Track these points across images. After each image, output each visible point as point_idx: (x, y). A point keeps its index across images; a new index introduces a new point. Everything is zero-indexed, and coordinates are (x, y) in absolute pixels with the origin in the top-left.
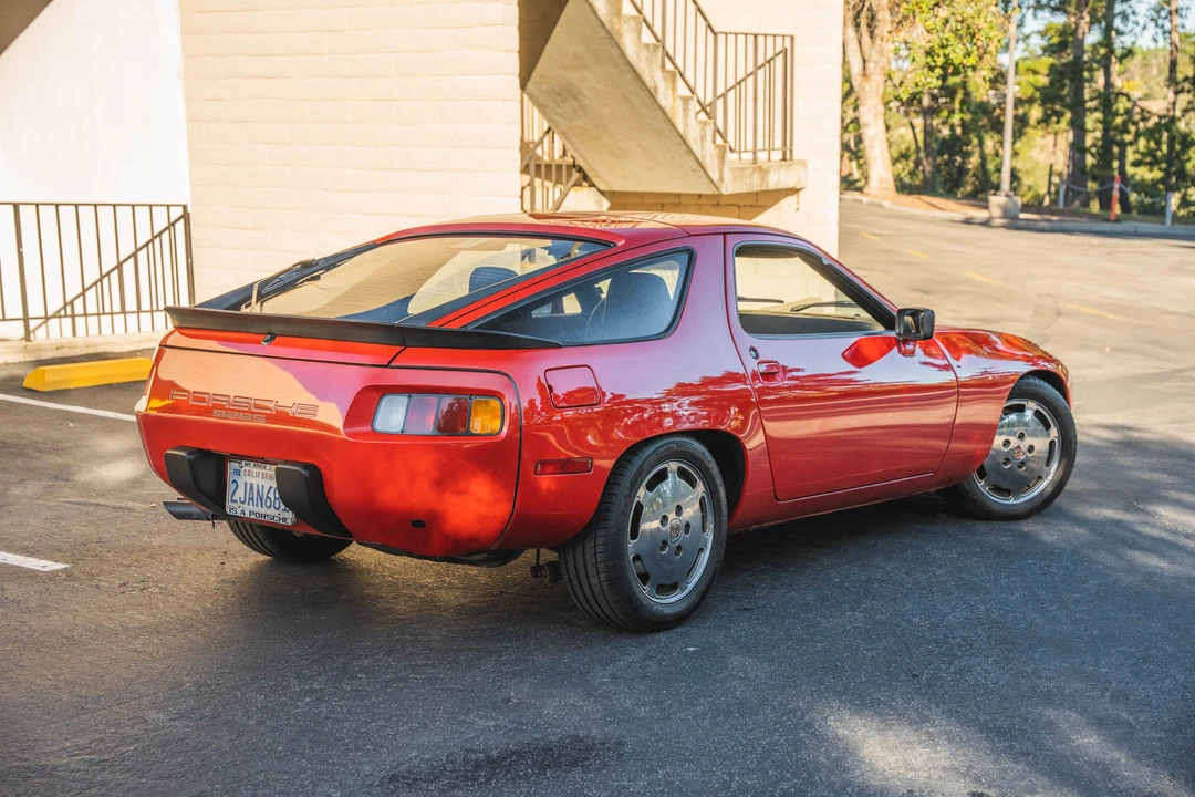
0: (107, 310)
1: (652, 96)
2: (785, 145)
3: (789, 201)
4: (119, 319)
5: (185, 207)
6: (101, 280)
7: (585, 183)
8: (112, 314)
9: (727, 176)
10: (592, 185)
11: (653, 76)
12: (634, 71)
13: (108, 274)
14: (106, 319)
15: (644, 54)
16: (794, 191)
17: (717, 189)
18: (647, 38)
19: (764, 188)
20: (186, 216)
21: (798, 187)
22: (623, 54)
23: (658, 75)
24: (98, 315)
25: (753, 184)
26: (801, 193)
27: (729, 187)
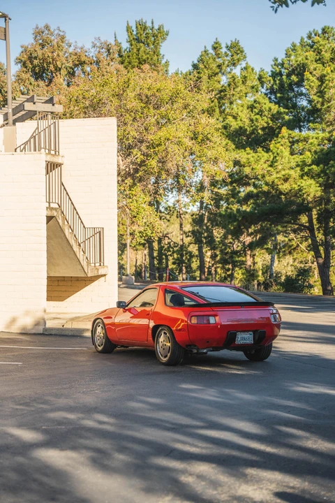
1: (72, 247)
2: (100, 261)
3: (103, 278)
9: (89, 271)
11: (72, 242)
12: (67, 240)
15: (70, 235)
17: (86, 275)
18: (70, 231)
21: (105, 274)
22: (65, 235)
23: (73, 241)
25: (95, 273)
26: (106, 276)
27: (90, 275)
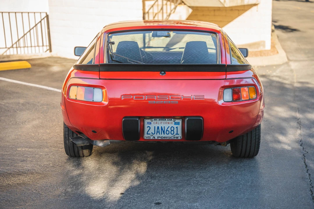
0: (26, 46)
3: (254, 8)
4: (30, 48)
5: (46, 13)
6: (24, 36)
7: (183, 4)
8: (28, 47)
9: (227, 0)
10: (185, 4)
13: (26, 34)
14: (26, 48)
16: (255, 5)
17: (223, 5)
19: (243, 4)
20: (47, 16)
21: (257, 3)
24: (24, 47)
25: (237, 3)
26: (259, 5)
27: (227, 4)
